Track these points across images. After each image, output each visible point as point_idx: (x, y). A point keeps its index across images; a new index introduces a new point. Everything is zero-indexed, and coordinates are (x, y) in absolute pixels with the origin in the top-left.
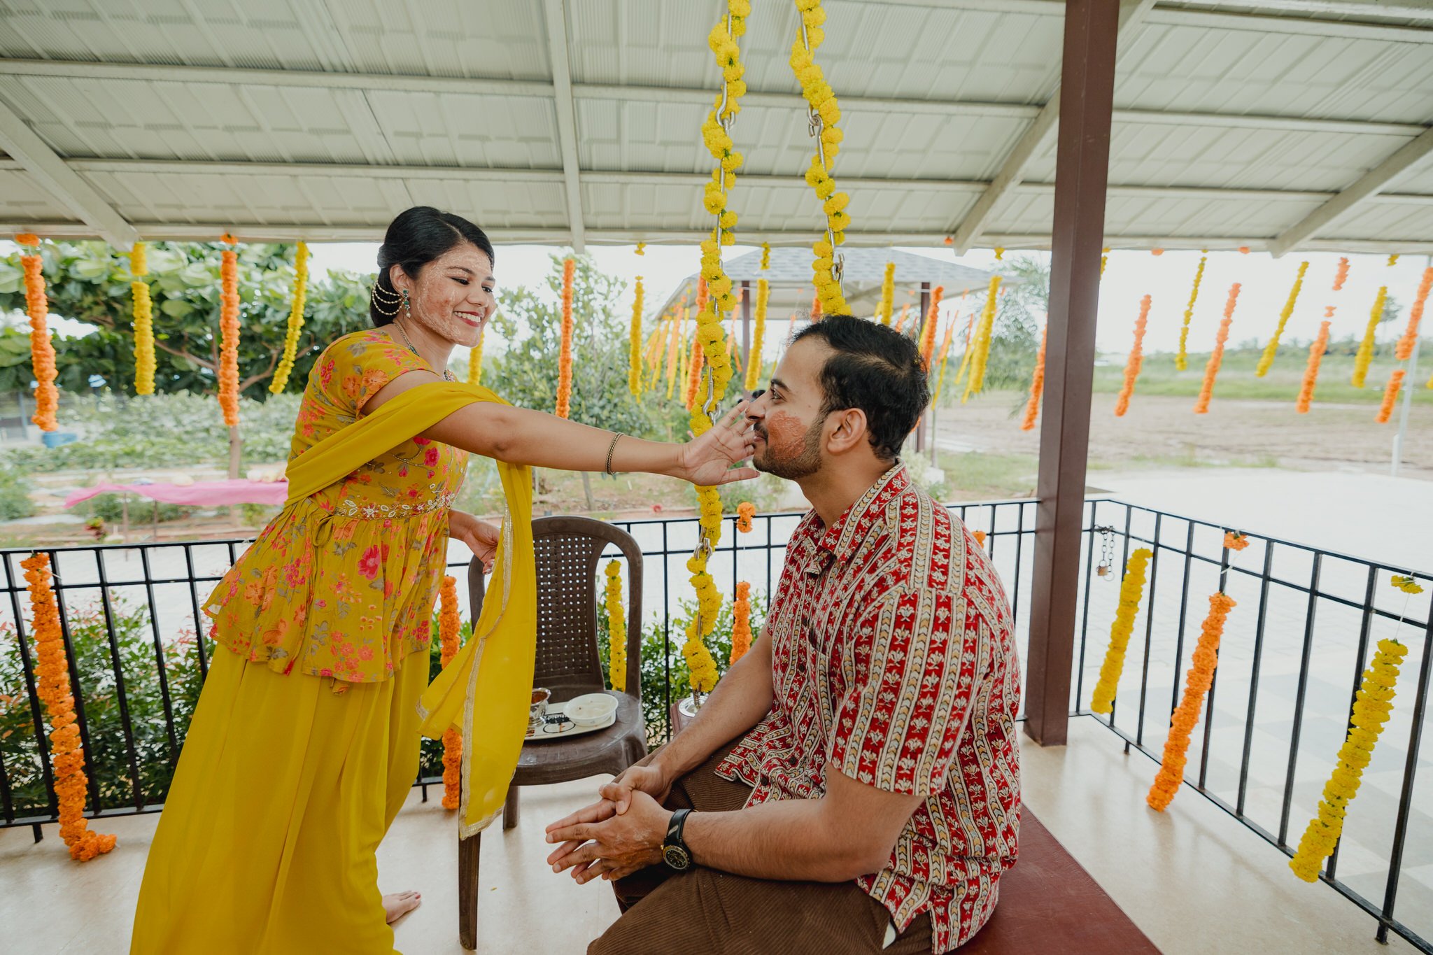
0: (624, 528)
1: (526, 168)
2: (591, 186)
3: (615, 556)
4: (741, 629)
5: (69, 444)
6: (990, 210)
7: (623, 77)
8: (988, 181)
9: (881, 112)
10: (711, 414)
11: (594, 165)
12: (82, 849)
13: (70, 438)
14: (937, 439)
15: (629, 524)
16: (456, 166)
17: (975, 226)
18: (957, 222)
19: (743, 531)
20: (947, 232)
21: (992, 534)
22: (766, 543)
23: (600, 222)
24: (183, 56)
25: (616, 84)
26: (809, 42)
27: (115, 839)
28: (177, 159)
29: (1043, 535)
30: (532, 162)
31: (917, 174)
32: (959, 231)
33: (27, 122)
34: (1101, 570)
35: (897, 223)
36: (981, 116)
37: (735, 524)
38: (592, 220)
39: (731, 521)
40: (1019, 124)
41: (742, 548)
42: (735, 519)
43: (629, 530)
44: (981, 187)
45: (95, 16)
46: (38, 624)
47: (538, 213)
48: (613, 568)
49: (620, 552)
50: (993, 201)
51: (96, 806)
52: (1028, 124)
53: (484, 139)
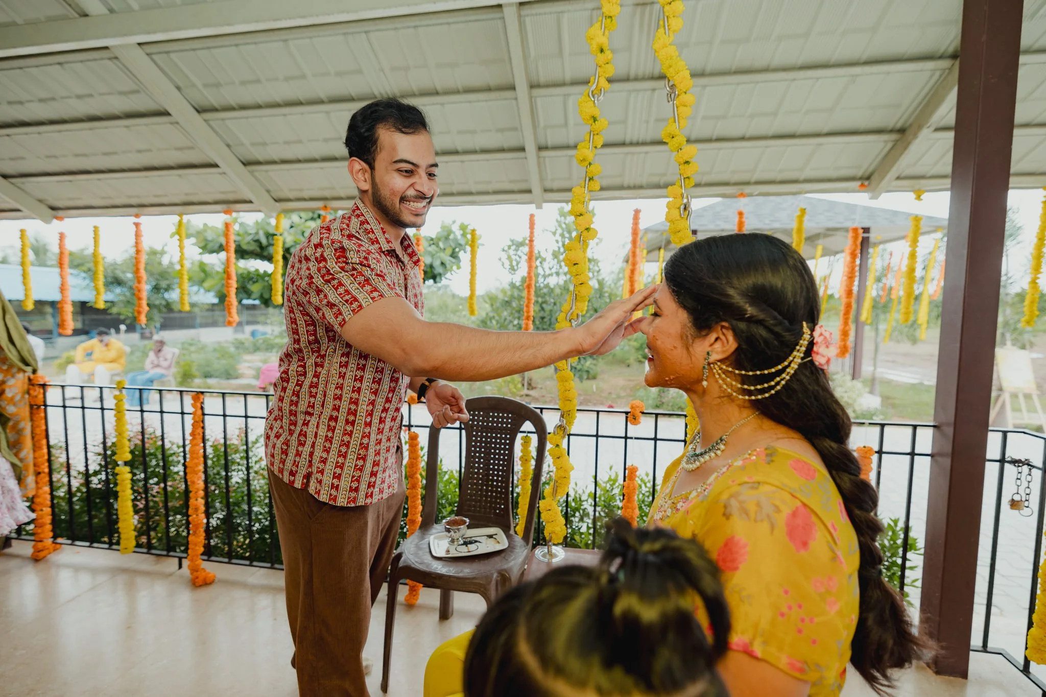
0: (538, 411)
1: (502, 150)
2: (547, 160)
3: (529, 432)
4: (630, 505)
5: (263, 337)
6: (903, 156)
7: (568, 78)
8: (902, 131)
9: (786, 80)
10: (573, 321)
11: (550, 144)
12: (197, 578)
13: (265, 334)
14: (879, 370)
15: (542, 409)
16: (456, 152)
17: (888, 172)
18: (870, 170)
19: (633, 424)
20: (861, 179)
21: (880, 452)
22: (653, 436)
23: (555, 185)
24: (302, 99)
25: (563, 84)
26: (669, 29)
27: (215, 576)
28: (299, 161)
29: (939, 459)
30: (506, 146)
31: (825, 130)
32: (873, 178)
33: (228, 146)
34: (1014, 504)
35: (808, 173)
36: (888, 73)
37: (627, 418)
38: (549, 185)
39: (624, 415)
40: (931, 76)
41: (631, 438)
42: (627, 413)
43: (541, 412)
44: (894, 137)
45: (258, 81)
46: (192, 434)
47: (511, 182)
48: (526, 441)
49: (534, 430)
50: (906, 148)
51: (209, 552)
52: (941, 76)
53: (473, 132)
